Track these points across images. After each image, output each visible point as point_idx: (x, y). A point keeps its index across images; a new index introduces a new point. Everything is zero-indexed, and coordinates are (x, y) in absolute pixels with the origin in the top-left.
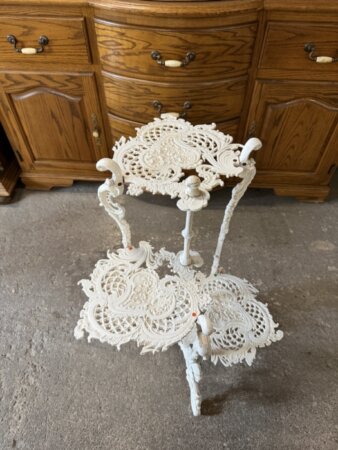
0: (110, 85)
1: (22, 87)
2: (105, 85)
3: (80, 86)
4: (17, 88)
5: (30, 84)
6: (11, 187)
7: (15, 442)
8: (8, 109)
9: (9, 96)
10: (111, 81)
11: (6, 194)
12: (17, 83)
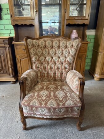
1: (23, 58)
4: (22, 58)
5: (25, 57)
6: (16, 79)
7: (18, 122)
8: (19, 62)
9: (20, 59)
11: (15, 81)
12: (23, 57)
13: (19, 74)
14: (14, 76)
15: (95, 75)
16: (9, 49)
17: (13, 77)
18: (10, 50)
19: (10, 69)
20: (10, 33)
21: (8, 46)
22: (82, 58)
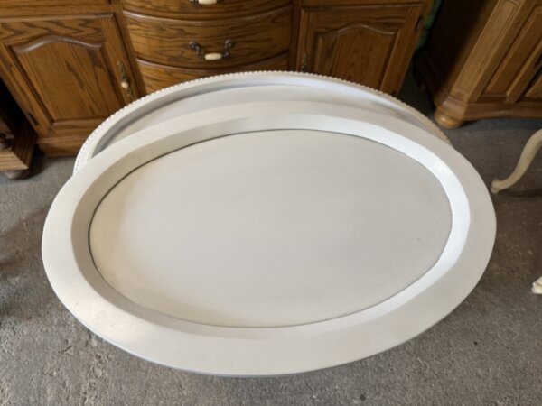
0: (135, 27)
2: (129, 27)
3: (98, 30)
4: (20, 38)
8: (11, 65)
10: (137, 22)
11: (25, 167)
13: (36, 123)
14: (10, 137)
15: (445, 103)
22: (400, 25)
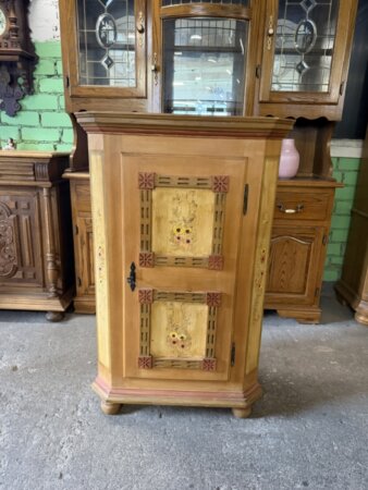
6: (67, 305)
8: (84, 244)
9: (88, 233)
14: (61, 292)
16: (49, 197)
17: (58, 295)
18: (54, 200)
19: (49, 267)
20: (60, 141)
21: (49, 184)
22: (313, 239)
